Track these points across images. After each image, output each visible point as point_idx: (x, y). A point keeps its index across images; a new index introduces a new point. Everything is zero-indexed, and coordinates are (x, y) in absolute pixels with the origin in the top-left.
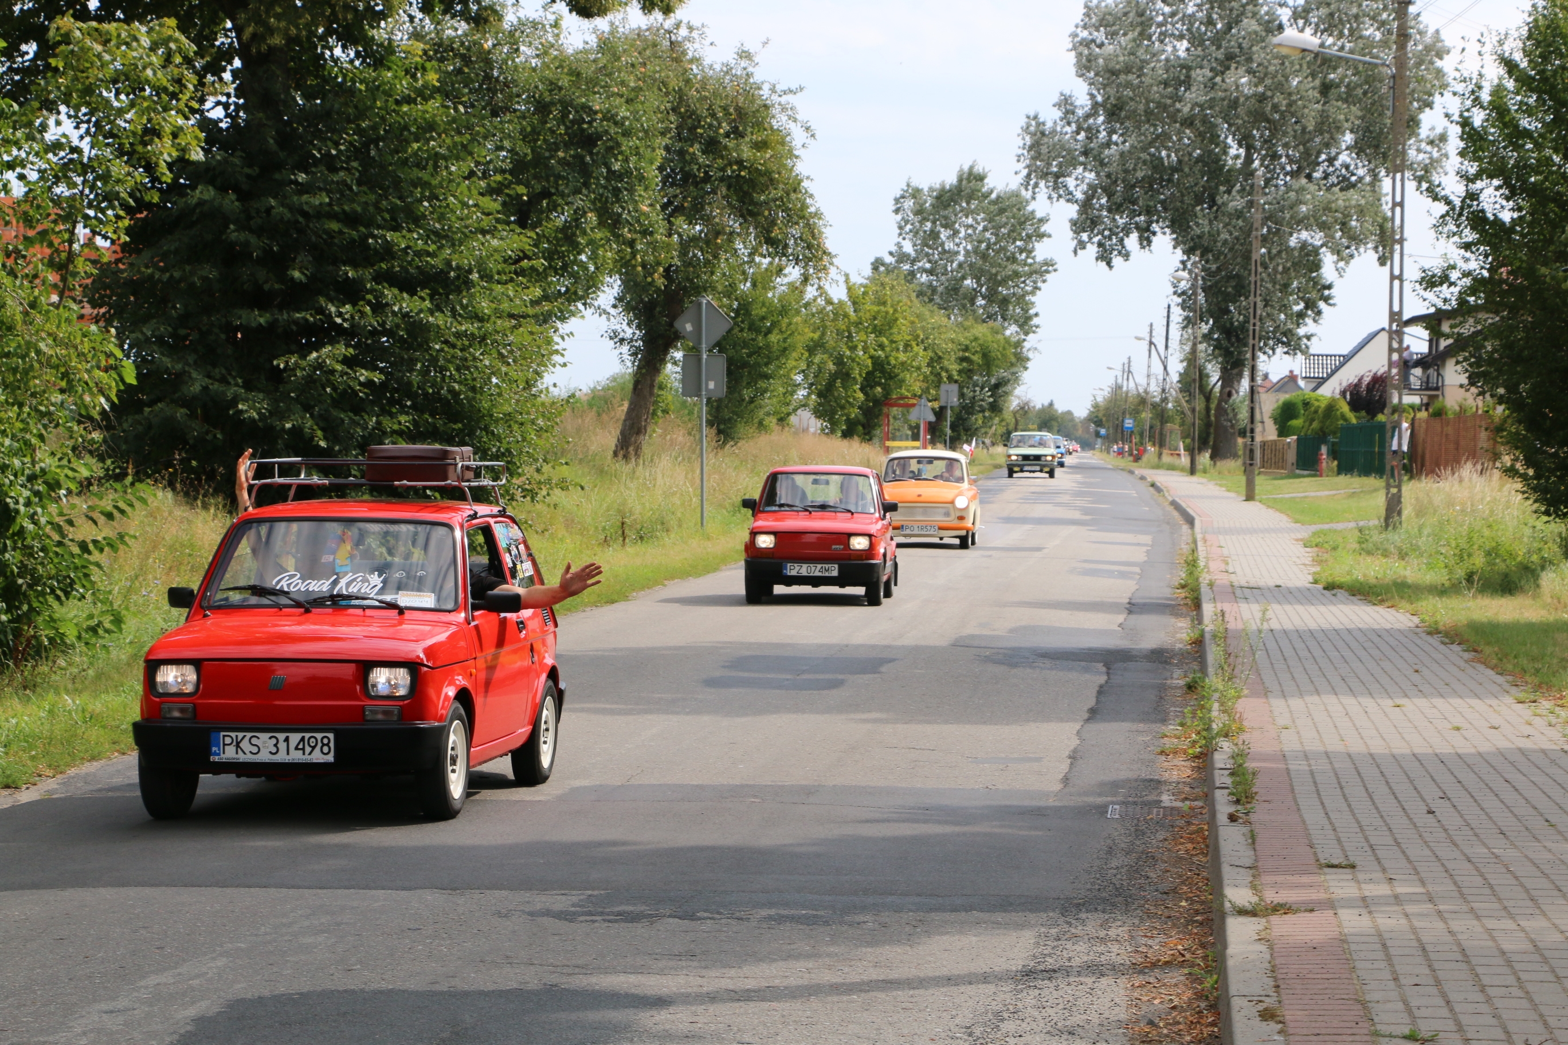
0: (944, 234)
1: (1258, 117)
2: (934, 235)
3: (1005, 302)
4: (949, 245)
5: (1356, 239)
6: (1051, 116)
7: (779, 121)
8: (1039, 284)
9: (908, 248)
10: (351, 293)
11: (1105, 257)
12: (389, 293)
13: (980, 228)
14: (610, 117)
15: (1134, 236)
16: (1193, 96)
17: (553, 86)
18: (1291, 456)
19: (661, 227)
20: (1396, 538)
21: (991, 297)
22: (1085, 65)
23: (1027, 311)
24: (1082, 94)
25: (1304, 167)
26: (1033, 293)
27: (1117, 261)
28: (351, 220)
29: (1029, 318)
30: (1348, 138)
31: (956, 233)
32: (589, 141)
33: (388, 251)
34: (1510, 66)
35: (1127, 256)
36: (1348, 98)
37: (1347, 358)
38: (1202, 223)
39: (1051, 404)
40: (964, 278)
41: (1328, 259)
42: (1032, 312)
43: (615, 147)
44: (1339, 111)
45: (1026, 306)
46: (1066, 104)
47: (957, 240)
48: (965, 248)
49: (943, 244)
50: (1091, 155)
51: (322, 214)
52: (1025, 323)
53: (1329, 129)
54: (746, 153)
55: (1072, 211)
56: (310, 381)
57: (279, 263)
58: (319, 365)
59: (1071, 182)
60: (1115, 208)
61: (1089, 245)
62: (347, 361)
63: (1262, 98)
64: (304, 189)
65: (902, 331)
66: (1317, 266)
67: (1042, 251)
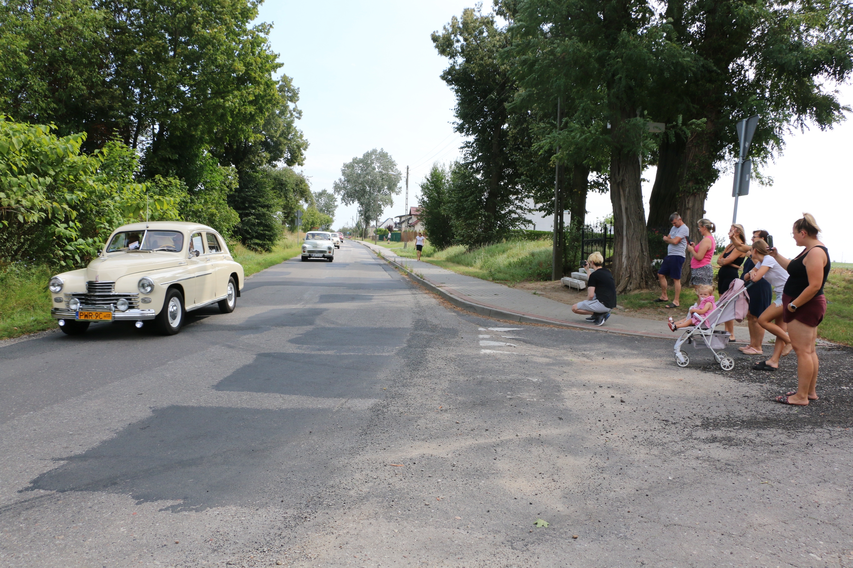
1: (372, 183)
2: (318, 200)
5: (387, 204)
6: (338, 181)
7: (307, 182)
10: (254, 208)
11: (346, 205)
12: (260, 208)
14: (286, 181)
16: (361, 180)
17: (277, 176)
18: (378, 238)
19: (293, 198)
20: (406, 250)
21: (327, 211)
22: (344, 174)
24: (343, 178)
25: (379, 191)
28: (254, 197)
30: (386, 187)
32: (282, 184)
33: (259, 202)
34: (428, 180)
36: (386, 181)
37: (384, 223)
38: (362, 200)
41: (382, 206)
43: (286, 186)
44: (385, 183)
46: (340, 180)
50: (345, 188)
51: (251, 196)
52: (333, 215)
53: (383, 186)
54: (303, 187)
55: (341, 197)
56: (248, 222)
57: (243, 203)
58: (250, 219)
59: (341, 192)
60: (348, 197)
62: (254, 219)
63: (372, 180)
64: (247, 192)
65: (316, 216)
66: (381, 207)
67: (336, 203)
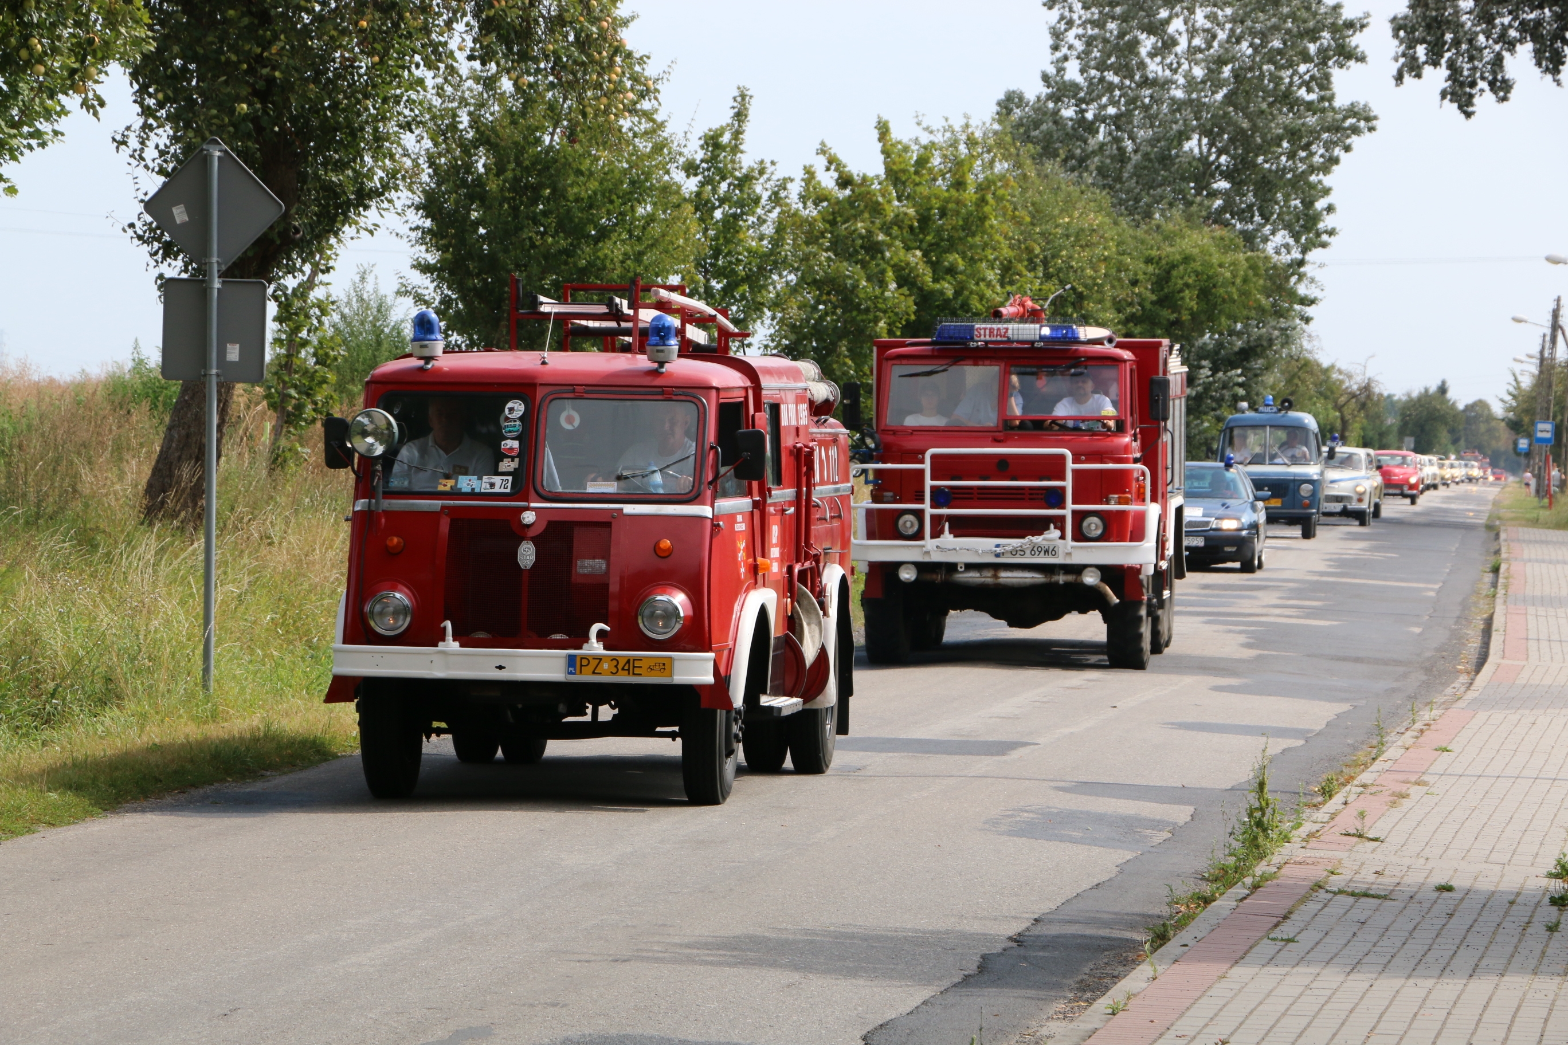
0: (1147, 43)
3: (1266, 186)
4: (1155, 68)
8: (1337, 151)
9: (1073, 72)
13: (1222, 36)
15: (1526, 50)
23: (1311, 203)
26: (1325, 169)
27: (1484, 100)
29: (1316, 218)
31: (1169, 44)
35: (1502, 88)
39: (1443, 390)
40: (1183, 136)
42: (1320, 204)
45: (1310, 193)
47: (1170, 59)
48: (1188, 75)
49: (1142, 65)
61: (1428, 70)
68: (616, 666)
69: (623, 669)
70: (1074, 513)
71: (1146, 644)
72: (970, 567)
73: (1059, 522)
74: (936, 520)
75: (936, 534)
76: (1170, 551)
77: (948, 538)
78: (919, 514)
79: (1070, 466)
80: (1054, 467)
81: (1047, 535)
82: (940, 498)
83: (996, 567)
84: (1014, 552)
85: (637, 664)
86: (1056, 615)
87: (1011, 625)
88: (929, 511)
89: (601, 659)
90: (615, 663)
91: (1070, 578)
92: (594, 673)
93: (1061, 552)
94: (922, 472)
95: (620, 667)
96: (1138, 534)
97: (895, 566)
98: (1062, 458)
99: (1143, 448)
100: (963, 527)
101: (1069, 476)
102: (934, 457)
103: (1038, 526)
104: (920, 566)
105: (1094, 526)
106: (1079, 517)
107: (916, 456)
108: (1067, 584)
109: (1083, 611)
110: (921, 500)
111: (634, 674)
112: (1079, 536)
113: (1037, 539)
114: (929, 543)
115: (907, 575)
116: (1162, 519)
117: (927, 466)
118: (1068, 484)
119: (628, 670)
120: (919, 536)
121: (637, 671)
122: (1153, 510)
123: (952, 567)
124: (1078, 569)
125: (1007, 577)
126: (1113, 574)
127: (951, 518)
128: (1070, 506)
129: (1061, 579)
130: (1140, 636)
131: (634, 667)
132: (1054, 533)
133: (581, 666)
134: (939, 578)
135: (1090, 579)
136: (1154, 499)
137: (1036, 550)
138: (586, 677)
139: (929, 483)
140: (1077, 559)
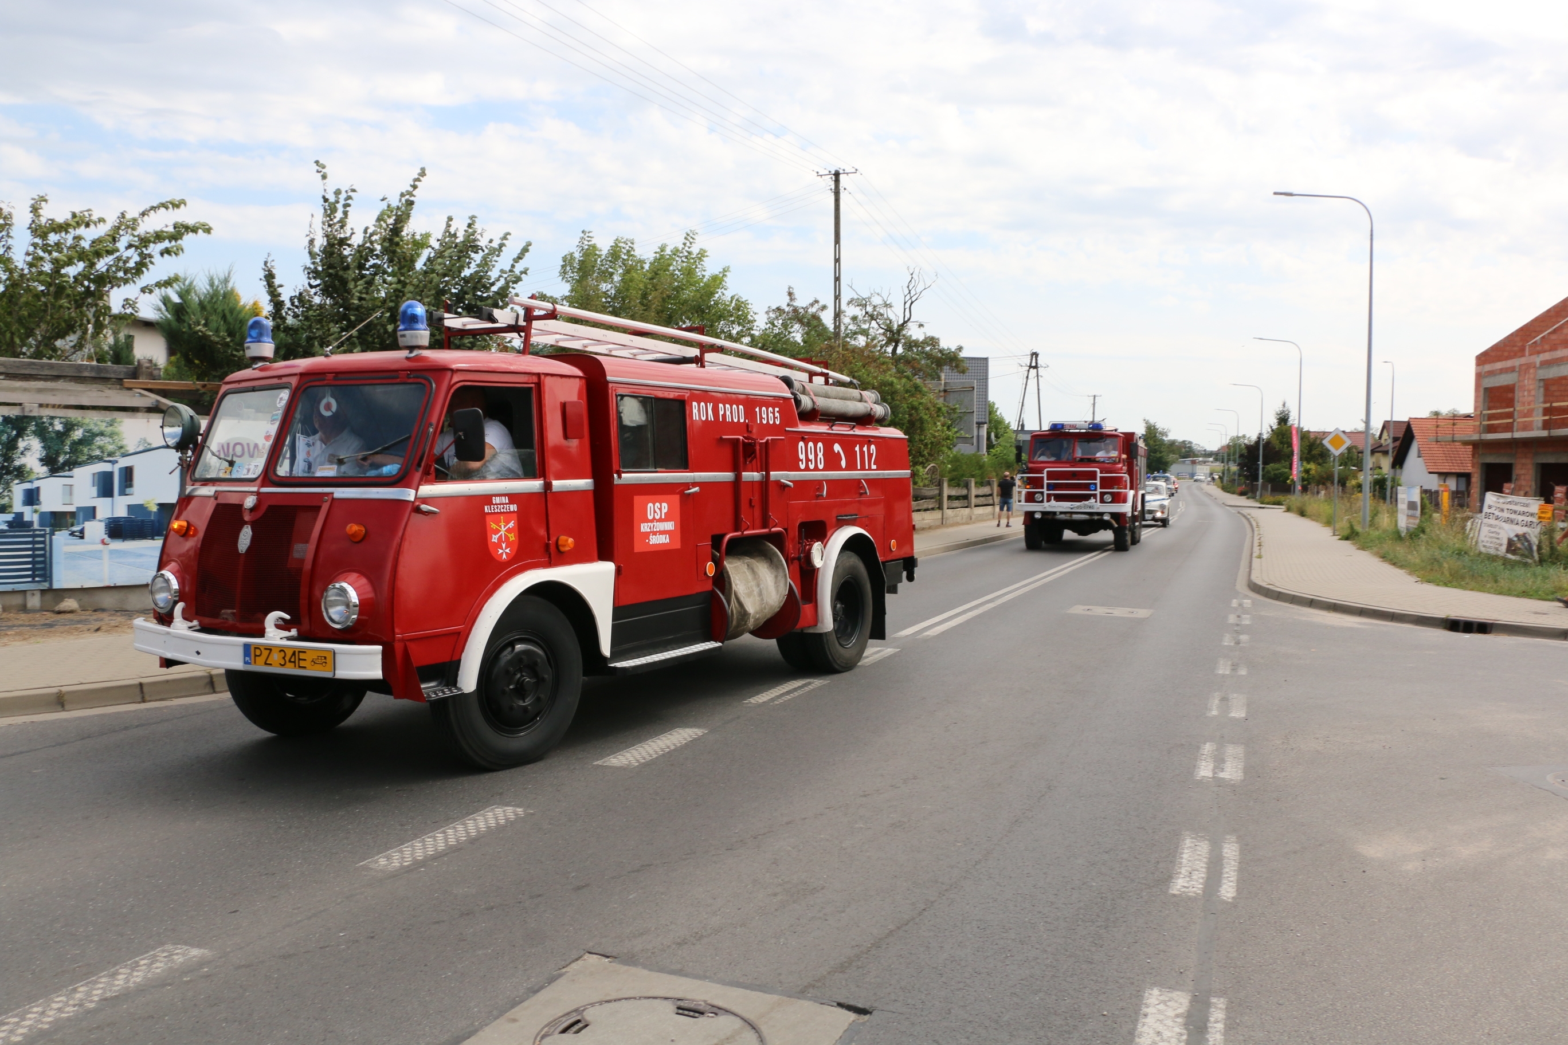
68: (284, 658)
69: (290, 661)
70: (1101, 493)
71: (1129, 542)
72: (1061, 513)
73: (1095, 496)
74: (1049, 496)
75: (1049, 500)
76: (1139, 508)
77: (1053, 502)
78: (1042, 493)
79: (1099, 475)
80: (1092, 475)
81: (1090, 501)
82: (1050, 487)
83: (1072, 513)
84: (1078, 507)
85: (302, 656)
86: (1096, 531)
87: (1079, 535)
88: (1046, 492)
89: (271, 650)
90: (282, 654)
91: (1099, 517)
92: (266, 664)
93: (1095, 507)
94: (1043, 477)
95: (287, 659)
96: (1125, 501)
97: (1033, 513)
98: (1095, 472)
99: (1128, 468)
100: (1059, 498)
101: (1098, 479)
102: (1048, 472)
103: (1087, 497)
104: (1043, 513)
105: (1108, 498)
106: (1102, 494)
107: (1040, 471)
108: (1098, 520)
109: (1105, 530)
110: (1043, 488)
111: (300, 667)
112: (1102, 501)
113: (1086, 502)
114: (1046, 504)
115: (1038, 516)
116: (1135, 496)
117: (1045, 475)
118: (1098, 481)
119: (294, 662)
120: (1042, 501)
121: (302, 664)
122: (1131, 493)
123: (1054, 513)
124: (1102, 514)
125: (1075, 517)
126: (1115, 516)
127: (1055, 495)
128: (1099, 490)
129: (1096, 517)
130: (1126, 541)
131: (299, 659)
132: (1092, 500)
133: (256, 656)
134: (1050, 517)
135: (1106, 518)
136: (1131, 488)
137: (1085, 506)
138: (259, 667)
139: (1046, 481)
140: (1101, 510)
